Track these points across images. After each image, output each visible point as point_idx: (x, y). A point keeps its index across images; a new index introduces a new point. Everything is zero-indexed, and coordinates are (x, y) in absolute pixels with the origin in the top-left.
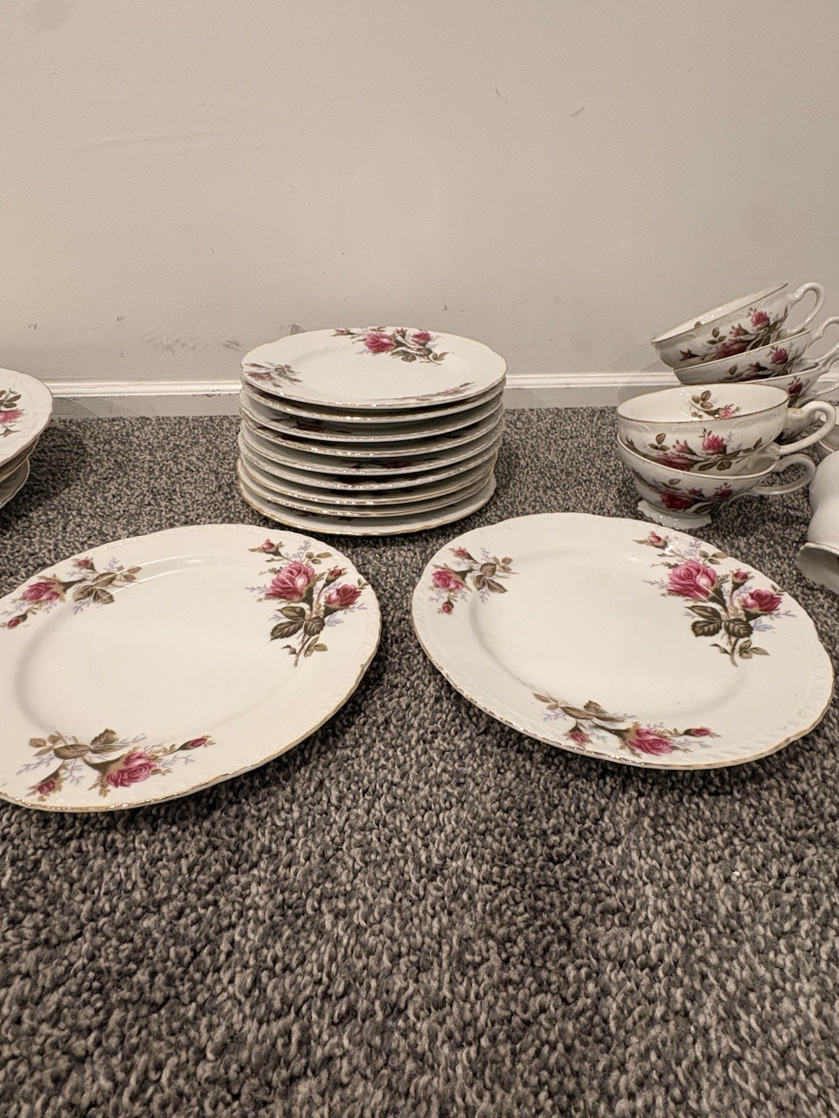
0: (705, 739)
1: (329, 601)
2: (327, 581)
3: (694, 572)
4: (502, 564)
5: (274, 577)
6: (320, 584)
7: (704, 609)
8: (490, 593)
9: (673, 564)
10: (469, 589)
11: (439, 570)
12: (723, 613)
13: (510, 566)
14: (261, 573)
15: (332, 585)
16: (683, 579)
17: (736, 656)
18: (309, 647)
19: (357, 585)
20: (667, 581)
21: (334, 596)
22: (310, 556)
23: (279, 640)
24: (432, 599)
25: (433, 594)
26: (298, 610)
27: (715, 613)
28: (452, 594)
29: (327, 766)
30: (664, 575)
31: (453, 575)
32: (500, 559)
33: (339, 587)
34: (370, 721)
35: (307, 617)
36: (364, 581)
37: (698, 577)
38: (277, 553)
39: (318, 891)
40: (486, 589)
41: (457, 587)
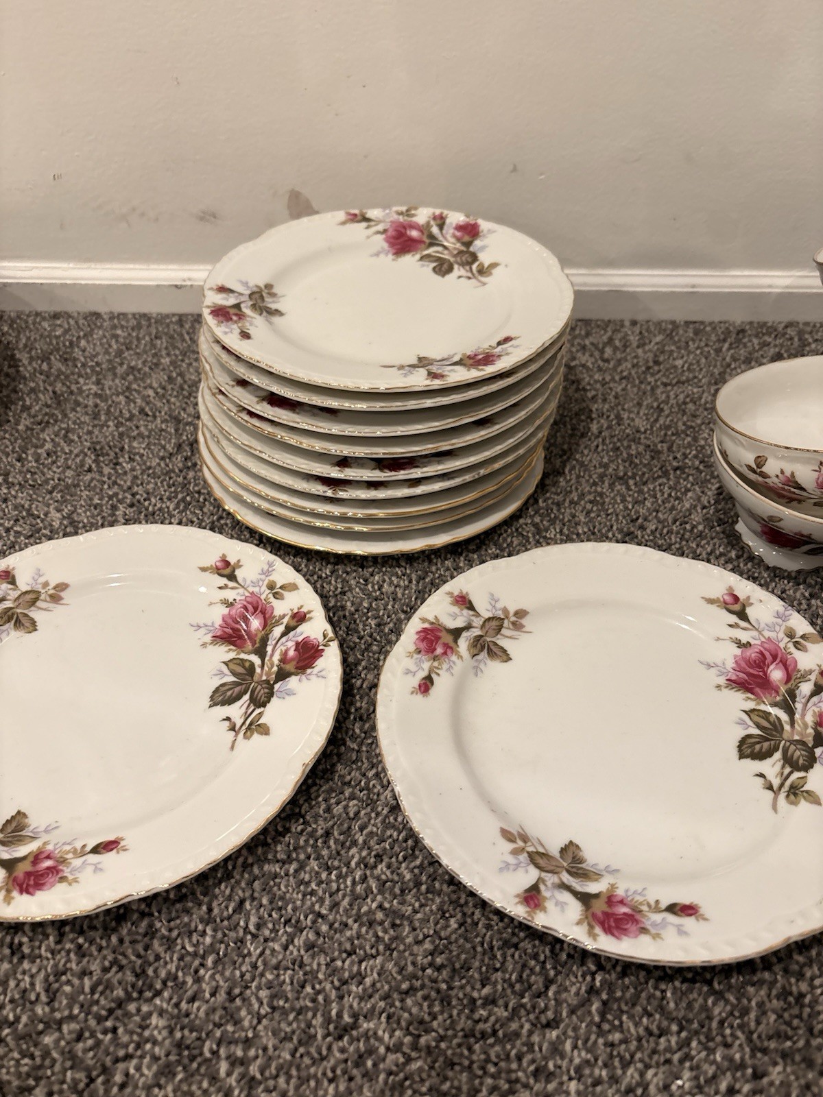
0: (688, 922)
1: (284, 659)
2: (286, 627)
3: (769, 658)
4: (513, 619)
5: (226, 611)
6: (278, 631)
7: (766, 715)
8: (489, 662)
9: (744, 641)
10: (460, 657)
11: (427, 625)
12: (787, 727)
13: (524, 621)
14: (211, 604)
15: (292, 633)
16: (751, 667)
17: (782, 796)
18: (251, 724)
19: (321, 639)
20: (730, 664)
21: (291, 653)
22: (271, 587)
23: (219, 707)
24: (408, 672)
25: (410, 664)
26: (247, 664)
27: (777, 726)
28: (436, 664)
29: (250, 884)
30: (728, 655)
31: (443, 634)
32: (512, 610)
33: (300, 639)
34: (309, 829)
35: (256, 678)
36: (331, 634)
37: (772, 667)
38: (232, 577)
39: (218, 1033)
40: (484, 654)
41: (445, 653)
